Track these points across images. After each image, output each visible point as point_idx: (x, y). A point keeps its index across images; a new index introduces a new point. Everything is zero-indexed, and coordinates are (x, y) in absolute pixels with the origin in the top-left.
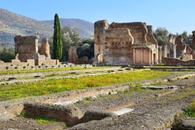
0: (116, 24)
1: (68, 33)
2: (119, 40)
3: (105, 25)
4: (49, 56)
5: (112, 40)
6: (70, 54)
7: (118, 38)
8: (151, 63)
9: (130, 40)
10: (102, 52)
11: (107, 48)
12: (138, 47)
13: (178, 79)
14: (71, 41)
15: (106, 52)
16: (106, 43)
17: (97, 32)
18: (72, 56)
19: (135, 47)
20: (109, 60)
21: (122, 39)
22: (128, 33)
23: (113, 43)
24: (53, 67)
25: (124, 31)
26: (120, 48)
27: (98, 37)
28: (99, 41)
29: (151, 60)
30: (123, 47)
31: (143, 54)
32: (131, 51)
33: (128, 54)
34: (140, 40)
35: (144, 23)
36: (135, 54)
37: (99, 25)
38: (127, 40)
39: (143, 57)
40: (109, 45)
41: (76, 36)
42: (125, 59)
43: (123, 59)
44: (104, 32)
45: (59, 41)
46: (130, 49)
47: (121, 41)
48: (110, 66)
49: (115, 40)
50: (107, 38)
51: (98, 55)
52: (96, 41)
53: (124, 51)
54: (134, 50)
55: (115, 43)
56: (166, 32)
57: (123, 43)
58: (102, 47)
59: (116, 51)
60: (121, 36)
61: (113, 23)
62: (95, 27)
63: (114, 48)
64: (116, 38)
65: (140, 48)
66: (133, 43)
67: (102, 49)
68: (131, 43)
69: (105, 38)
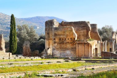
0: (65, 22)
1: (25, 30)
2: (65, 37)
3: (54, 24)
4: (4, 50)
5: (59, 36)
6: (24, 48)
7: (64, 35)
8: (91, 56)
9: (74, 36)
10: (51, 46)
11: (55, 43)
12: (80, 42)
13: (86, 69)
14: (27, 36)
15: (55, 47)
16: (54, 39)
17: (48, 30)
18: (26, 49)
19: (78, 42)
20: (57, 53)
21: (67, 35)
22: (72, 30)
23: (60, 39)
24: (4, 58)
25: (69, 29)
26: (66, 43)
27: (48, 34)
28: (49, 37)
29: (91, 53)
30: (68, 42)
31: (84, 48)
32: (74, 46)
33: (72, 48)
34: (85, 36)
35: (88, 22)
36: (78, 48)
37: (49, 24)
38: (71, 37)
39: (84, 51)
40: (57, 40)
41: (32, 32)
42: (70, 52)
43: (68, 52)
44: (53, 29)
45: (14, 37)
46: (73, 44)
47: (67, 37)
48: (57, 58)
49: (62, 37)
50: (55, 35)
51: (48, 48)
52: (47, 37)
53: (69, 46)
54: (77, 45)
55: (62, 39)
56: (111, 29)
57: (68, 39)
58: (51, 42)
59: (63, 46)
60: (67, 33)
61: (63, 22)
62: (46, 26)
63: (60, 43)
64: (63, 35)
65: (82, 43)
66: (76, 39)
67: (51, 44)
68: (75, 39)
69: (54, 34)
